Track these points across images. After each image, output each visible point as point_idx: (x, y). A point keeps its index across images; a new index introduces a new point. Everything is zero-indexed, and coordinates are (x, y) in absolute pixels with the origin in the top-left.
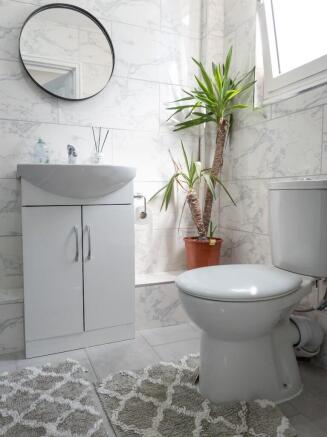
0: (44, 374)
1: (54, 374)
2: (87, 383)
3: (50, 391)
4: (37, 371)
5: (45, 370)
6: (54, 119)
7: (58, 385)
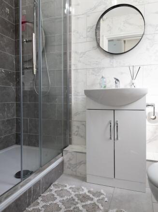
0: (88, 194)
1: (91, 196)
2: (102, 208)
3: (84, 204)
4: (86, 191)
5: (89, 192)
6: (111, 65)
7: (89, 202)
